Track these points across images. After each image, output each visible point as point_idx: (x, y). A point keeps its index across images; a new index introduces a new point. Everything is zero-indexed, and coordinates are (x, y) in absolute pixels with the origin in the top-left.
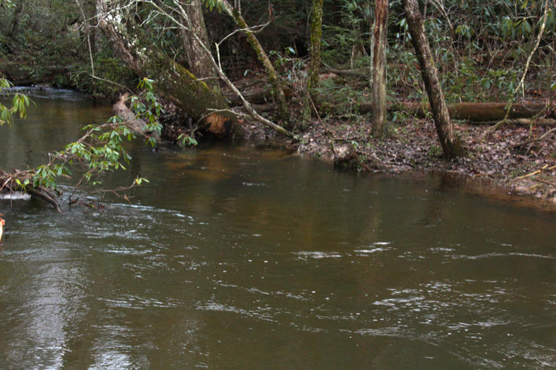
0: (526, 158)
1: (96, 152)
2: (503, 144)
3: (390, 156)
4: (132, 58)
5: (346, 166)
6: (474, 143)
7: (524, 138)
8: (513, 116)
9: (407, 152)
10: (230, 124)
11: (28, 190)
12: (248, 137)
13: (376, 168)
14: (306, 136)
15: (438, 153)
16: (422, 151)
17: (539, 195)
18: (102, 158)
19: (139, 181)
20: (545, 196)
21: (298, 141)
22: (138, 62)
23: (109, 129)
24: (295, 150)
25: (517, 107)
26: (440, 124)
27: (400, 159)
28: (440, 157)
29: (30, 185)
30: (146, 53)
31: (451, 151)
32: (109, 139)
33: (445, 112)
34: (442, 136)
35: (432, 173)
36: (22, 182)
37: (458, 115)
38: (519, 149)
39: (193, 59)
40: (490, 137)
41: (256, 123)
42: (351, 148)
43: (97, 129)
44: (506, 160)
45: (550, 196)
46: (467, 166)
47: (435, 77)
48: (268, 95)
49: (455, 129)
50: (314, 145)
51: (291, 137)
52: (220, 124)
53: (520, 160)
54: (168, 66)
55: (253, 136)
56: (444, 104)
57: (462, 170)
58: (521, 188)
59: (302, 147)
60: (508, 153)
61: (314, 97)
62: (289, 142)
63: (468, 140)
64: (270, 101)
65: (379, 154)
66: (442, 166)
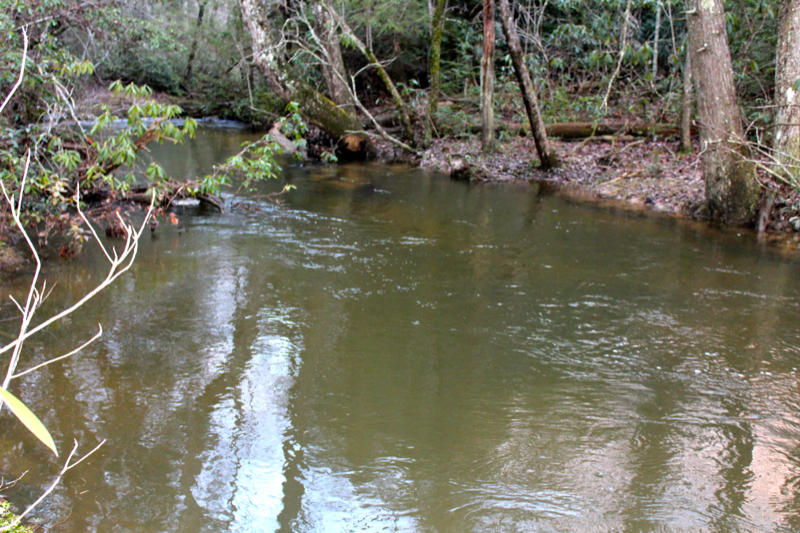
0: (608, 168)
1: (252, 164)
2: (590, 157)
3: (497, 168)
4: (282, 89)
5: (461, 176)
6: (567, 156)
7: (607, 152)
8: (598, 133)
9: (511, 164)
10: (364, 144)
11: (198, 196)
12: (379, 154)
13: (486, 177)
14: (428, 152)
15: (538, 164)
16: (524, 163)
17: (619, 197)
18: (257, 169)
19: (288, 188)
20: (624, 198)
21: (421, 157)
22: (288, 93)
23: (263, 145)
24: (418, 164)
25: (601, 126)
26: (538, 140)
27: (505, 170)
28: (539, 168)
29: (199, 192)
30: (294, 85)
31: (548, 163)
32: (263, 154)
33: (542, 130)
34: (540, 150)
35: (532, 182)
36: (193, 190)
37: (556, 133)
38: (604, 161)
39: (333, 91)
40: (579, 151)
41: (386, 142)
42: (465, 161)
43: (254, 145)
44: (593, 169)
45: (628, 197)
46: (561, 175)
47: (534, 101)
48: (396, 119)
49: (551, 145)
50: (434, 159)
51: (415, 154)
52: (356, 144)
53: (604, 170)
54: (312, 96)
55: (384, 154)
56: (541, 123)
57: (557, 179)
58: (605, 191)
59: (424, 161)
60: (595, 165)
61: (434, 120)
62: (414, 158)
63: (562, 153)
64: (397, 125)
65: (488, 166)
66: (540, 175)
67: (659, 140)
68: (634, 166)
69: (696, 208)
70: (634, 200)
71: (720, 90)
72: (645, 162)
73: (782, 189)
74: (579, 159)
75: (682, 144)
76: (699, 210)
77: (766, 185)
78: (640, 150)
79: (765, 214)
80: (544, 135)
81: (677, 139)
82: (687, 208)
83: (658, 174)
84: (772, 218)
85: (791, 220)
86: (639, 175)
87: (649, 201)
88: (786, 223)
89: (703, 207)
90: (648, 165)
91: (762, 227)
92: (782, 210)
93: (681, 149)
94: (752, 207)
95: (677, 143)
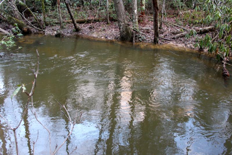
0: (92, 29)
1: (8, 42)
2: (87, 27)
3: (66, 33)
4: (3, 18)
5: (58, 36)
6: (81, 28)
7: (90, 26)
8: (87, 21)
9: (69, 31)
10: (28, 29)
12: (32, 32)
13: (64, 35)
14: (46, 30)
15: (75, 30)
16: (71, 30)
17: (99, 37)
19: (20, 48)
20: (100, 37)
21: (44, 31)
22: (5, 18)
24: (44, 34)
25: (88, 19)
26: (75, 25)
27: (68, 33)
28: (75, 31)
30: (6, 16)
31: (77, 30)
33: (76, 22)
34: (75, 27)
35: (74, 35)
37: (77, 22)
38: (90, 28)
39: (16, 16)
40: (84, 26)
41: (34, 29)
42: (57, 32)
44: (89, 30)
45: (101, 37)
46: (81, 32)
47: (73, 15)
49: (78, 25)
50: (48, 32)
52: (26, 30)
53: (91, 30)
54: (12, 18)
55: (34, 31)
56: (75, 21)
57: (81, 34)
58: (94, 36)
59: (46, 33)
60: (88, 29)
61: (45, 22)
62: (42, 32)
63: (80, 27)
64: (35, 23)
65: (64, 32)
66: (76, 33)
67: (102, 22)
68: (98, 29)
69: (118, 38)
70: (103, 38)
71: (122, 12)
72: (100, 27)
73: (136, 32)
74: (85, 28)
75: (108, 22)
76: (119, 39)
77: (133, 32)
78: (98, 25)
79: (134, 39)
80: (76, 23)
81: (106, 21)
82: (116, 38)
83: (104, 30)
84: (135, 39)
85: (140, 39)
86: (100, 31)
87: (106, 37)
88: (138, 40)
89: (119, 38)
90: (101, 28)
91: (134, 42)
92: (137, 37)
93: (107, 23)
94: (131, 37)
95: (106, 22)
